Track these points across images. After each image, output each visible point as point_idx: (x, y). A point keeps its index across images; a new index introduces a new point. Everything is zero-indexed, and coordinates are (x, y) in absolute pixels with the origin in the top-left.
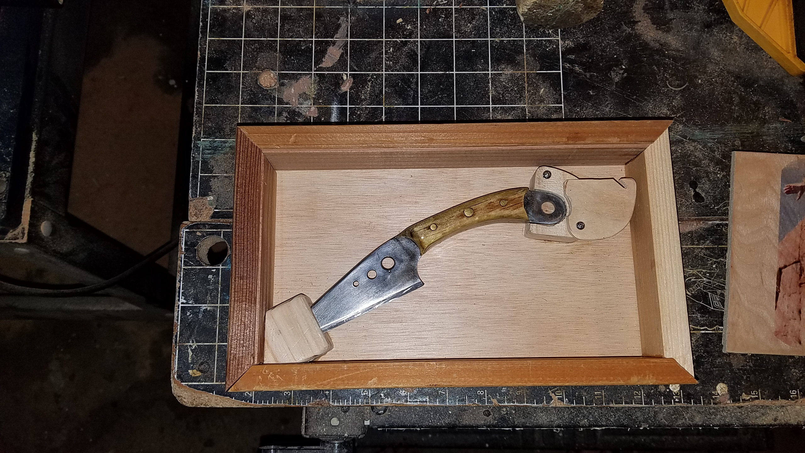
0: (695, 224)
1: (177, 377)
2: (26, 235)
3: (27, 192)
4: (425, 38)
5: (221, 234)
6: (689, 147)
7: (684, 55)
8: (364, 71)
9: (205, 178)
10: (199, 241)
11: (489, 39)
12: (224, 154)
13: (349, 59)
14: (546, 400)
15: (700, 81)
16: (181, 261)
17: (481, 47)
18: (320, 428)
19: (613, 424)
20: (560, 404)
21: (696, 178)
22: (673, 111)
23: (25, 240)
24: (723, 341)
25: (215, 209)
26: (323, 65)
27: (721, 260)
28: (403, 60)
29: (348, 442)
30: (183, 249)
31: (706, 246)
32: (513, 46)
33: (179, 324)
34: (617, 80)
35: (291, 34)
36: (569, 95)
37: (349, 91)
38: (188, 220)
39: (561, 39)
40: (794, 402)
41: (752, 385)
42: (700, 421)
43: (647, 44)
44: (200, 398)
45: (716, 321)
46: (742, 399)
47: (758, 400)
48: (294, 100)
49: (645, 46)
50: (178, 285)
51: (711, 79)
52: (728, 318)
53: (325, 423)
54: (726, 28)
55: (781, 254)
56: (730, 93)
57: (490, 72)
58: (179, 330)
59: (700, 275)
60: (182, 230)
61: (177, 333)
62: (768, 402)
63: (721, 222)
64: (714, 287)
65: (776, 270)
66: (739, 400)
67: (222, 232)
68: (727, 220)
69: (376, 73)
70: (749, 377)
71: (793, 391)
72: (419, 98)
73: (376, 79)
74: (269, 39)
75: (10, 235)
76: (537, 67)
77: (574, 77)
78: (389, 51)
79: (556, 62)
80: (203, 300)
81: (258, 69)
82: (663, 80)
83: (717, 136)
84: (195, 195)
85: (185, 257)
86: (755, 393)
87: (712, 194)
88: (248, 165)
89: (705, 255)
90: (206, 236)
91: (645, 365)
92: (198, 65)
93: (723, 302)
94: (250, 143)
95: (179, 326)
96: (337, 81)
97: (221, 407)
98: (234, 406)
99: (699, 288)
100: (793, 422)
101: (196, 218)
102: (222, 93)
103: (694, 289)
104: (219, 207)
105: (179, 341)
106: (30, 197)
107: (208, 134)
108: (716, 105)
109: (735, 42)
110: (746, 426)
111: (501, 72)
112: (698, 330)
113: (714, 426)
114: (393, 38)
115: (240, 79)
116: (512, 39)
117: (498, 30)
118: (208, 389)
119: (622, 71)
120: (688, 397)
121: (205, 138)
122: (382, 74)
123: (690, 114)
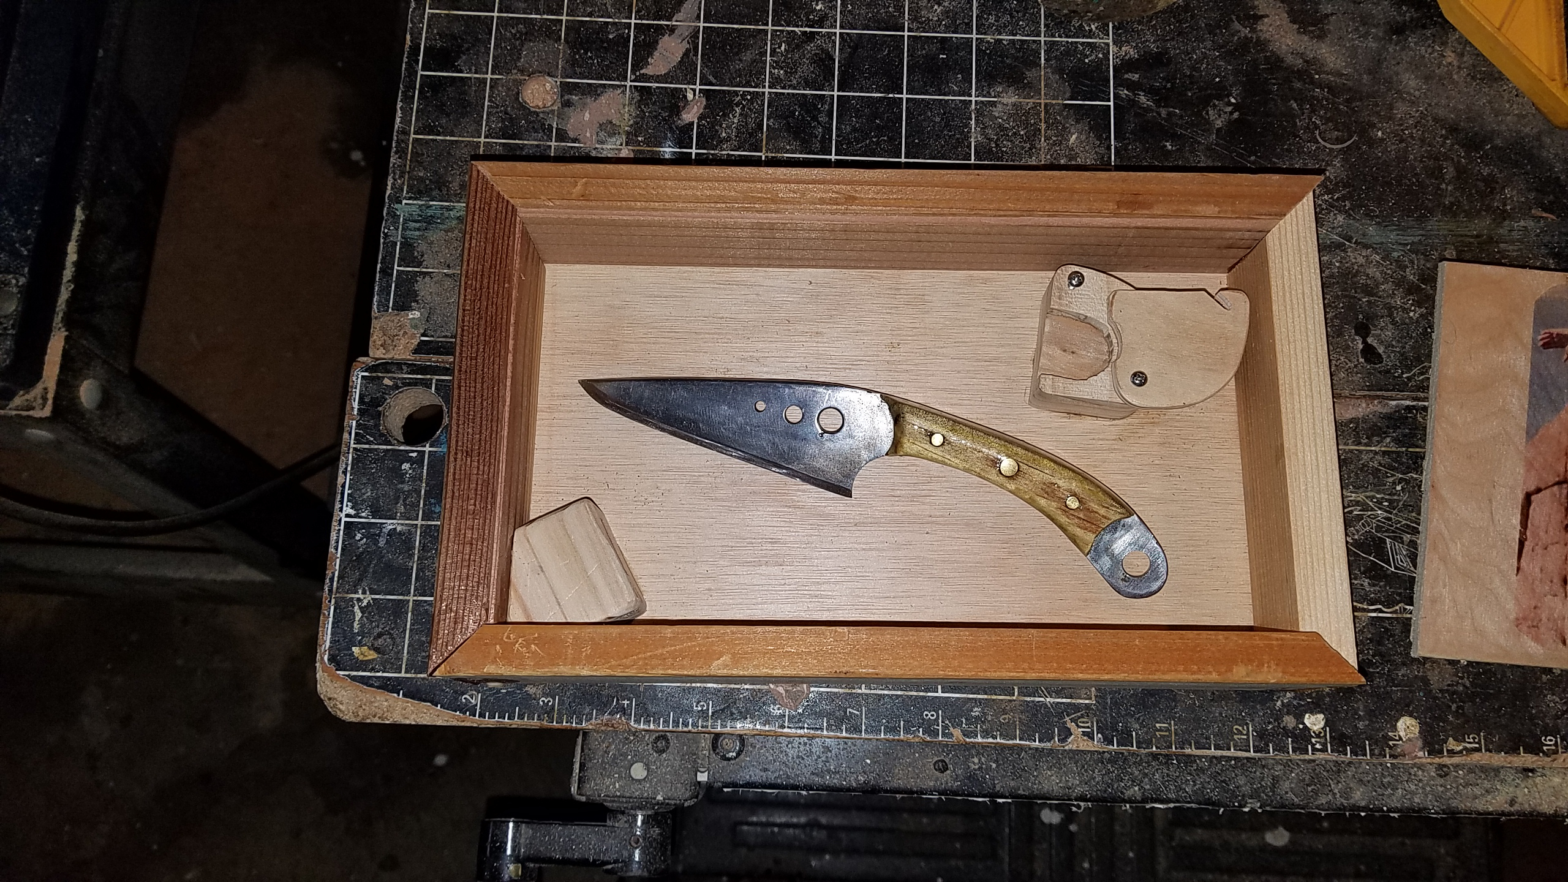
0: (1364, 405)
1: (329, 660)
2: (50, 402)
3: (58, 319)
4: (850, 29)
5: (431, 384)
6: (1356, 257)
7: (1350, 84)
8: (728, 86)
9: (407, 275)
10: (387, 397)
11: (974, 36)
12: (446, 231)
13: (699, 61)
14: (1059, 735)
15: (1380, 134)
16: (350, 434)
17: (957, 49)
18: (608, 781)
19: (1190, 797)
20: (1085, 745)
21: (1368, 317)
22: (1326, 187)
23: (47, 412)
24: (1412, 634)
25: (423, 335)
26: (648, 71)
27: (1412, 477)
28: (806, 69)
29: (663, 815)
30: (356, 410)
31: (1383, 449)
32: (1019, 52)
33: (339, 555)
34: (1219, 123)
35: (589, 10)
36: (1126, 150)
37: (698, 123)
38: (368, 355)
39: (1114, 43)
40: (1550, 759)
41: (1467, 722)
42: (1363, 799)
43: (1279, 59)
44: (371, 701)
45: (1400, 594)
46: (1448, 750)
47: (1481, 754)
48: (588, 135)
49: (1276, 63)
50: (340, 480)
51: (1402, 130)
52: (1424, 591)
53: (619, 773)
54: (1434, 36)
55: (1529, 465)
56: (1437, 159)
57: (973, 99)
58: (337, 567)
59: (1371, 504)
60: (355, 373)
61: (333, 574)
62: (1499, 759)
63: (1414, 403)
64: (1396, 528)
65: (1520, 497)
66: (1441, 752)
67: (434, 381)
68: (1426, 399)
69: (752, 90)
70: (1462, 708)
71: (1549, 738)
72: (834, 142)
73: (751, 101)
74: (545, 17)
75: (17, 401)
76: (1065, 93)
77: (1136, 115)
78: (778, 50)
79: (1103, 85)
80: (390, 510)
81: (522, 71)
82: (1309, 129)
83: (1410, 239)
84: (383, 306)
85: (358, 426)
86: (1474, 738)
87: (1398, 349)
88: (490, 236)
89: (1380, 464)
90: (401, 387)
91: (1261, 643)
92: (405, 60)
93: (1413, 558)
94: (495, 194)
95: (338, 560)
96: (675, 102)
97: (413, 723)
98: (439, 723)
99: (1368, 529)
100: (1546, 808)
101: (384, 351)
102: (448, 115)
103: (1358, 531)
104: (429, 332)
105: (337, 587)
106: (63, 329)
107: (417, 192)
108: (1409, 180)
109: (1450, 63)
110: (1453, 813)
111: (995, 99)
112: (1364, 610)
113: (1389, 810)
114: (789, 26)
115: (485, 90)
116: (1018, 37)
117: (992, 19)
118: (389, 686)
119: (1229, 109)
120: (1340, 741)
121: (410, 198)
122: (764, 93)
123: (1359, 195)
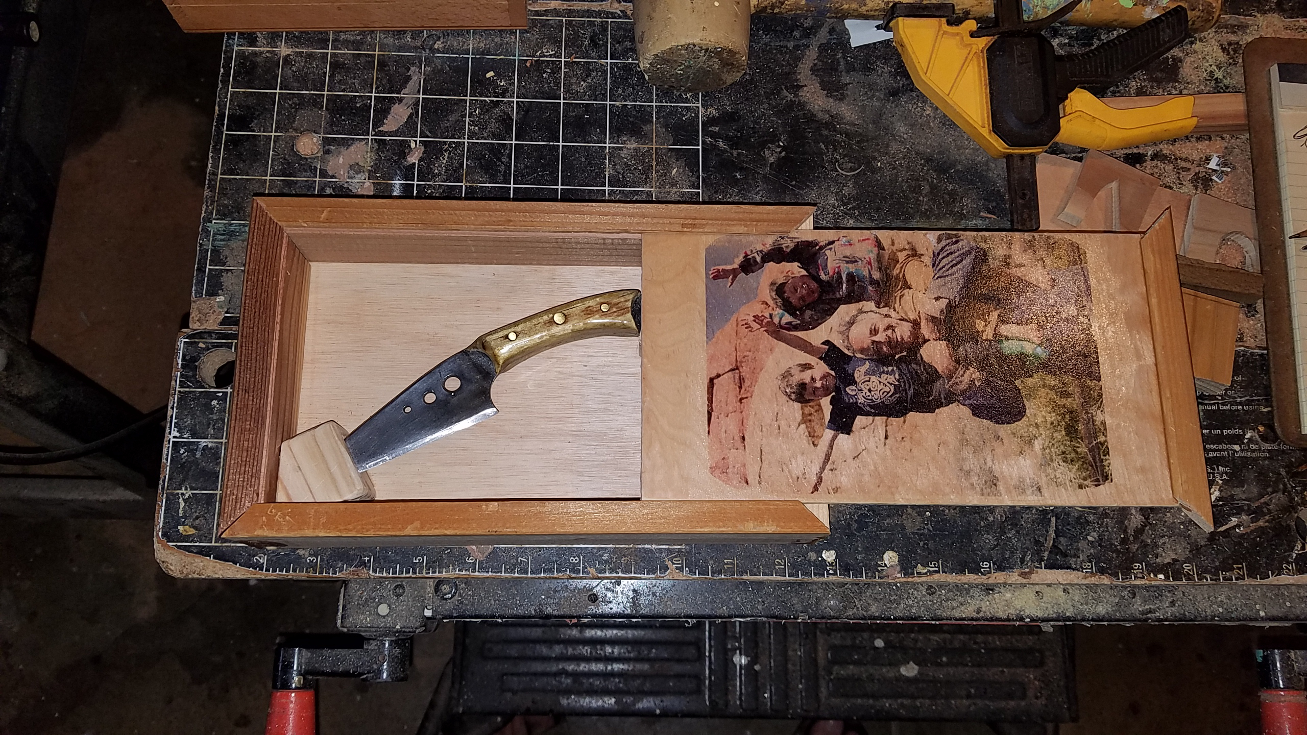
1: (162, 535)
4: (523, 98)
5: (231, 346)
7: (860, 131)
8: (439, 138)
9: (216, 272)
10: (202, 355)
11: (608, 103)
12: (243, 241)
13: (420, 121)
14: (660, 570)
15: (879, 164)
16: (176, 381)
17: (597, 112)
18: (362, 617)
19: (761, 614)
20: (676, 576)
22: (842, 201)
25: (227, 312)
26: (384, 128)
28: (493, 125)
30: (180, 365)
32: (639, 113)
33: (169, 464)
34: (772, 160)
35: (343, 87)
36: (710, 178)
37: (418, 164)
38: (188, 327)
39: (703, 106)
40: (985, 577)
41: (930, 553)
42: (877, 612)
43: (813, 115)
44: (192, 563)
46: (917, 573)
47: (939, 574)
48: (342, 173)
49: (811, 118)
50: (169, 413)
51: (895, 161)
53: (370, 611)
54: (918, 97)
56: (917, 180)
57: (607, 145)
58: (167, 472)
60: (180, 340)
61: (165, 477)
66: (912, 574)
67: (233, 344)
69: (456, 140)
70: (927, 544)
71: (985, 563)
72: (512, 175)
73: (455, 148)
74: (312, 92)
76: (669, 141)
77: (717, 155)
78: (474, 113)
79: (695, 135)
81: (296, 130)
82: (832, 162)
84: (199, 293)
85: (182, 376)
86: (935, 564)
88: (264, 246)
90: (211, 349)
92: (215, 124)
94: (268, 219)
95: (168, 468)
96: (403, 149)
97: (221, 577)
98: (239, 577)
101: (200, 324)
102: (244, 161)
104: (231, 311)
105: (168, 486)
107: (223, 215)
108: (898, 195)
109: (928, 115)
110: (939, 620)
111: (622, 146)
113: (896, 619)
114: (481, 97)
115: (270, 144)
116: (638, 103)
117: (620, 91)
118: (203, 552)
119: (779, 150)
120: (846, 569)
121: (217, 219)
122: (464, 143)
123: (864, 206)
